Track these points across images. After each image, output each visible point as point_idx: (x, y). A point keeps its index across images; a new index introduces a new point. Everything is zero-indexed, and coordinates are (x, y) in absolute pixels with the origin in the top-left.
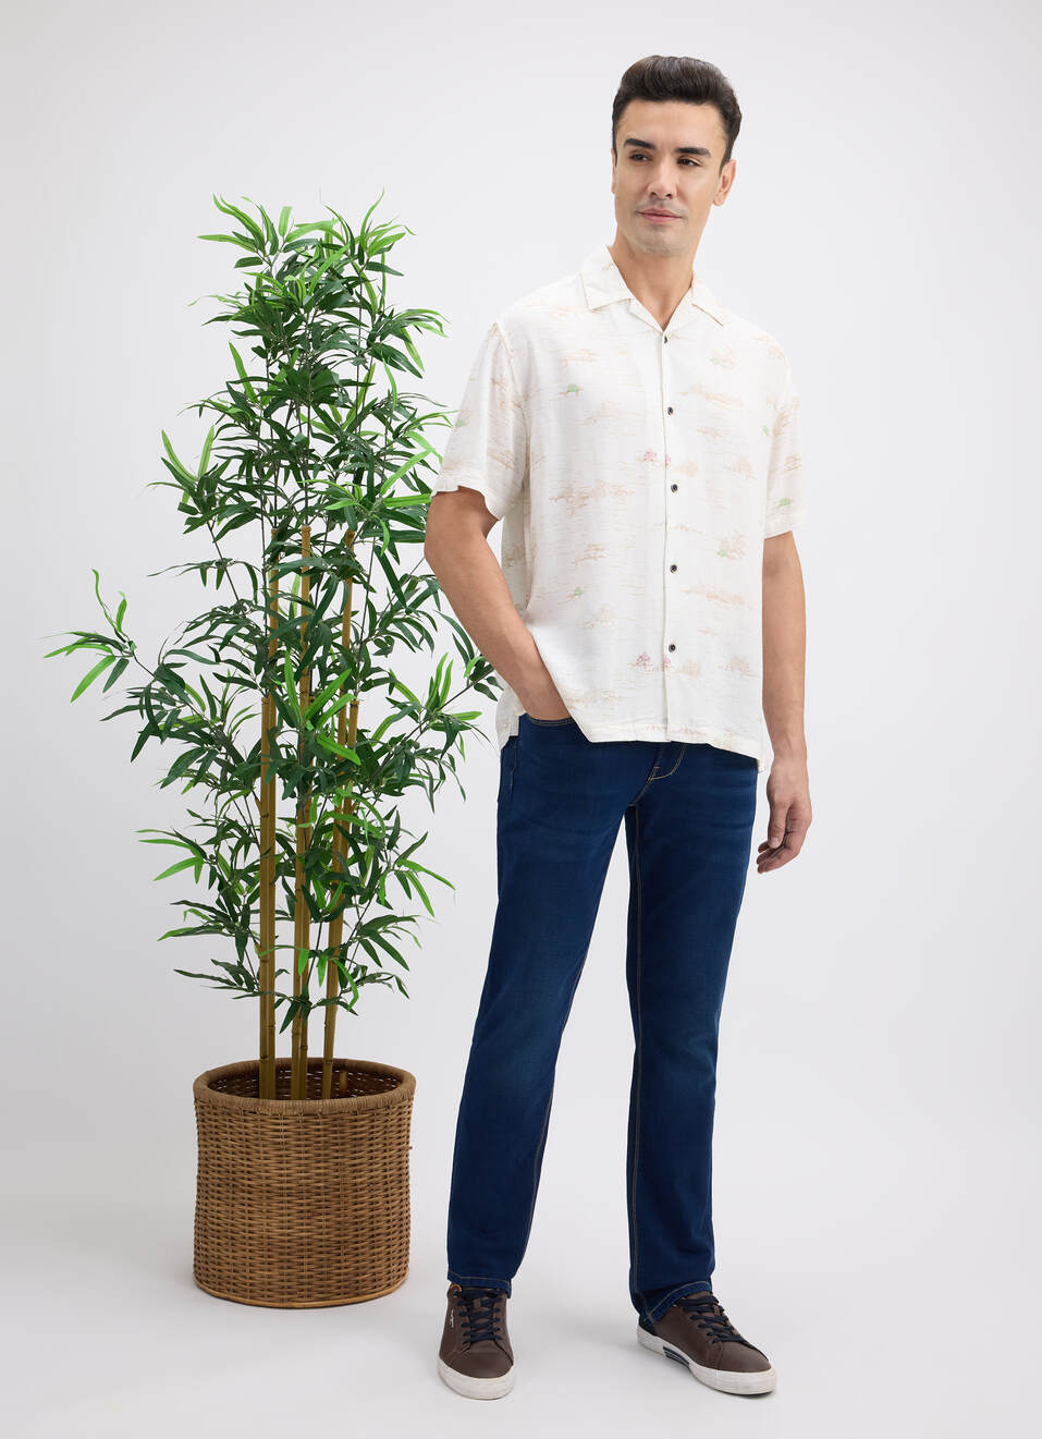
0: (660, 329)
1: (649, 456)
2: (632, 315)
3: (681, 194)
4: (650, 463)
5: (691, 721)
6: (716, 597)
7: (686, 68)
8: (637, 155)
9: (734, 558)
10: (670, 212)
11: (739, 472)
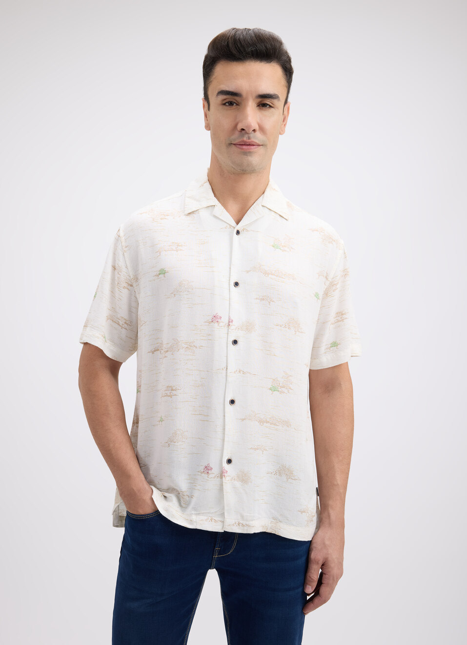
0: (233, 223)
1: (215, 319)
2: (215, 217)
3: (262, 129)
4: (216, 324)
5: (242, 517)
6: (267, 422)
7: (259, 36)
8: (228, 102)
9: (284, 392)
10: (255, 142)
11: (289, 328)
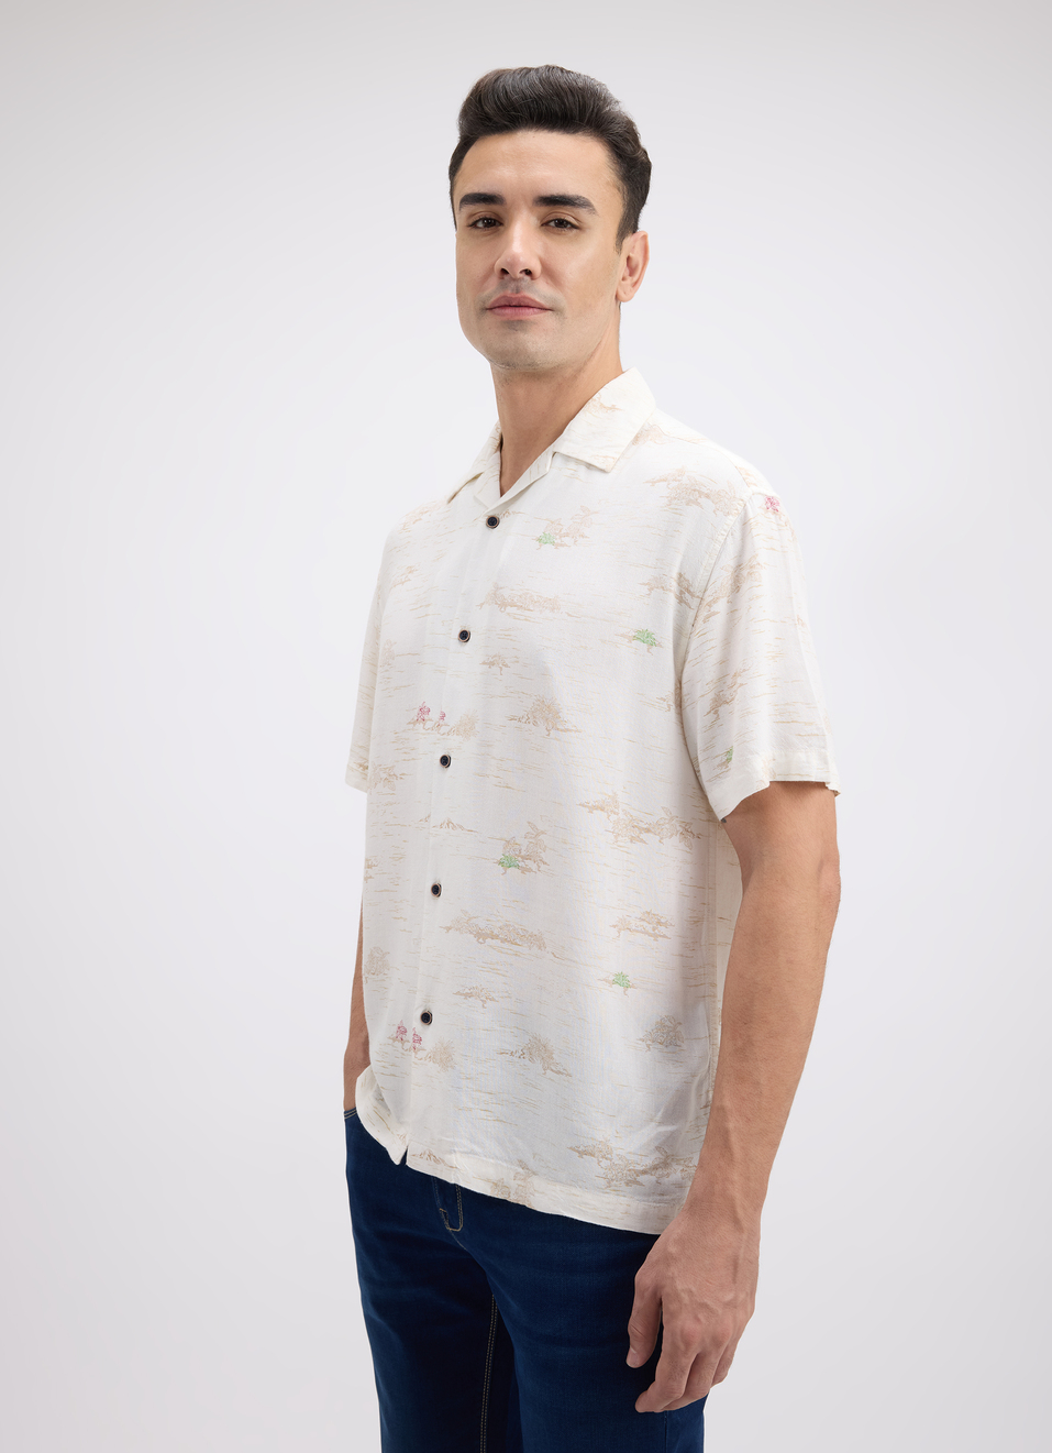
1: (421, 714)
4: (421, 725)
6: (495, 937)
8: (483, 219)
9: (530, 870)
10: (532, 300)
11: (535, 724)
